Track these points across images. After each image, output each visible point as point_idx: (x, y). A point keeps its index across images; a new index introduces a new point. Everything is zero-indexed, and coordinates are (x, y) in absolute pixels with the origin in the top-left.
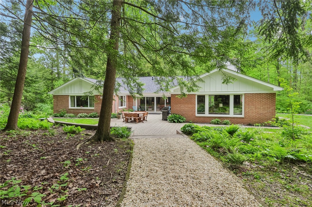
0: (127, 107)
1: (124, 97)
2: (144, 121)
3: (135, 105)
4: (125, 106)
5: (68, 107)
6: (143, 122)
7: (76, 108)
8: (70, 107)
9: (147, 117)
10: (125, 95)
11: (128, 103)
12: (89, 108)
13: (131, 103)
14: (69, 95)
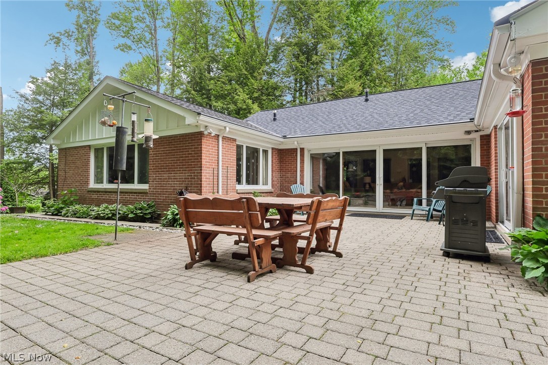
0: (273, 190)
1: (265, 152)
2: (318, 262)
3: (302, 183)
4: (266, 183)
5: (87, 183)
6: (310, 271)
7: (106, 185)
8: (92, 185)
9: (339, 229)
10: (269, 147)
11: (277, 174)
12: (136, 186)
13: (289, 175)
14: (89, 146)
